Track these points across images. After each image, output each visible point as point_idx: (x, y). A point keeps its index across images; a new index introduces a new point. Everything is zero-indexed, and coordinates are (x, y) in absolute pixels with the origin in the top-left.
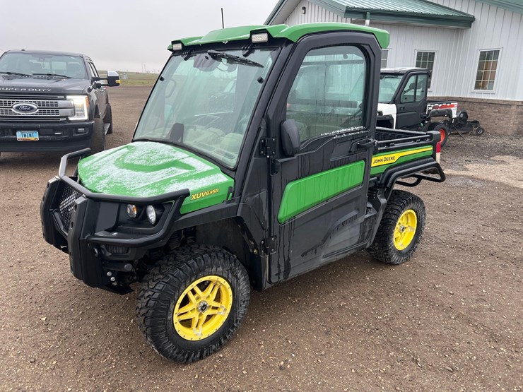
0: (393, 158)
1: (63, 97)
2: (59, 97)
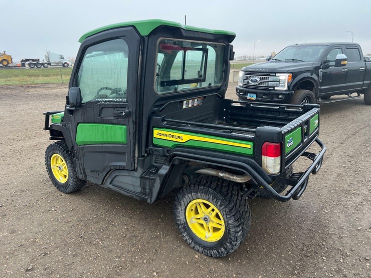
0: (181, 138)
1: (274, 74)
2: (271, 74)
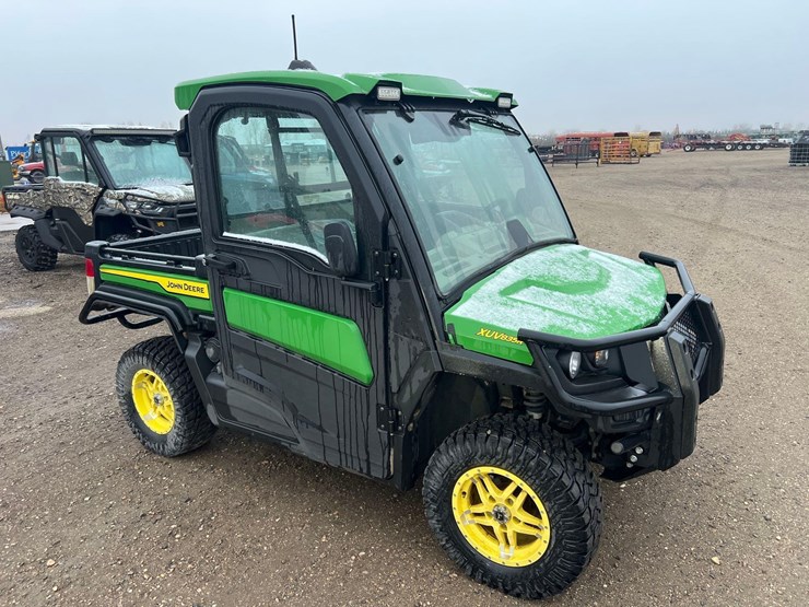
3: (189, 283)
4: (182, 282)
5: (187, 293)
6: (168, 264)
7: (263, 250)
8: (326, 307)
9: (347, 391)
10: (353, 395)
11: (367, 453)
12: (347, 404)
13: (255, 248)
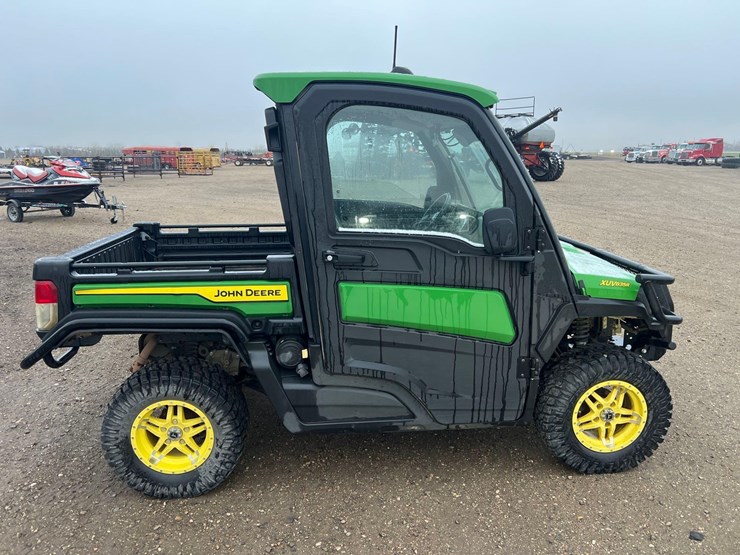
3: (254, 288)
4: (243, 289)
5: (253, 298)
6: (211, 271)
7: (397, 240)
8: (473, 284)
9: (488, 354)
10: (494, 355)
11: (504, 402)
12: (487, 365)
13: (388, 239)
